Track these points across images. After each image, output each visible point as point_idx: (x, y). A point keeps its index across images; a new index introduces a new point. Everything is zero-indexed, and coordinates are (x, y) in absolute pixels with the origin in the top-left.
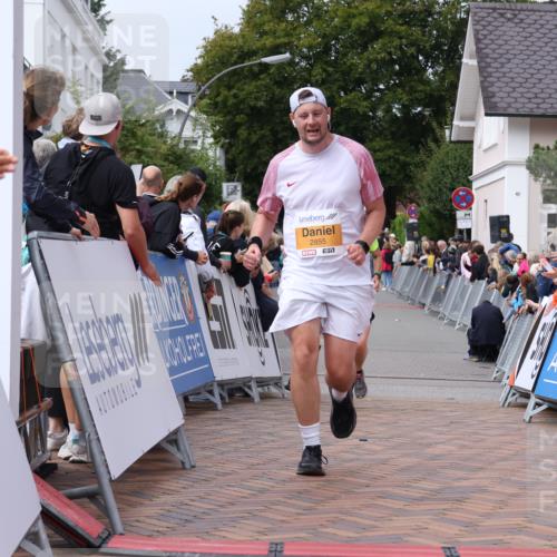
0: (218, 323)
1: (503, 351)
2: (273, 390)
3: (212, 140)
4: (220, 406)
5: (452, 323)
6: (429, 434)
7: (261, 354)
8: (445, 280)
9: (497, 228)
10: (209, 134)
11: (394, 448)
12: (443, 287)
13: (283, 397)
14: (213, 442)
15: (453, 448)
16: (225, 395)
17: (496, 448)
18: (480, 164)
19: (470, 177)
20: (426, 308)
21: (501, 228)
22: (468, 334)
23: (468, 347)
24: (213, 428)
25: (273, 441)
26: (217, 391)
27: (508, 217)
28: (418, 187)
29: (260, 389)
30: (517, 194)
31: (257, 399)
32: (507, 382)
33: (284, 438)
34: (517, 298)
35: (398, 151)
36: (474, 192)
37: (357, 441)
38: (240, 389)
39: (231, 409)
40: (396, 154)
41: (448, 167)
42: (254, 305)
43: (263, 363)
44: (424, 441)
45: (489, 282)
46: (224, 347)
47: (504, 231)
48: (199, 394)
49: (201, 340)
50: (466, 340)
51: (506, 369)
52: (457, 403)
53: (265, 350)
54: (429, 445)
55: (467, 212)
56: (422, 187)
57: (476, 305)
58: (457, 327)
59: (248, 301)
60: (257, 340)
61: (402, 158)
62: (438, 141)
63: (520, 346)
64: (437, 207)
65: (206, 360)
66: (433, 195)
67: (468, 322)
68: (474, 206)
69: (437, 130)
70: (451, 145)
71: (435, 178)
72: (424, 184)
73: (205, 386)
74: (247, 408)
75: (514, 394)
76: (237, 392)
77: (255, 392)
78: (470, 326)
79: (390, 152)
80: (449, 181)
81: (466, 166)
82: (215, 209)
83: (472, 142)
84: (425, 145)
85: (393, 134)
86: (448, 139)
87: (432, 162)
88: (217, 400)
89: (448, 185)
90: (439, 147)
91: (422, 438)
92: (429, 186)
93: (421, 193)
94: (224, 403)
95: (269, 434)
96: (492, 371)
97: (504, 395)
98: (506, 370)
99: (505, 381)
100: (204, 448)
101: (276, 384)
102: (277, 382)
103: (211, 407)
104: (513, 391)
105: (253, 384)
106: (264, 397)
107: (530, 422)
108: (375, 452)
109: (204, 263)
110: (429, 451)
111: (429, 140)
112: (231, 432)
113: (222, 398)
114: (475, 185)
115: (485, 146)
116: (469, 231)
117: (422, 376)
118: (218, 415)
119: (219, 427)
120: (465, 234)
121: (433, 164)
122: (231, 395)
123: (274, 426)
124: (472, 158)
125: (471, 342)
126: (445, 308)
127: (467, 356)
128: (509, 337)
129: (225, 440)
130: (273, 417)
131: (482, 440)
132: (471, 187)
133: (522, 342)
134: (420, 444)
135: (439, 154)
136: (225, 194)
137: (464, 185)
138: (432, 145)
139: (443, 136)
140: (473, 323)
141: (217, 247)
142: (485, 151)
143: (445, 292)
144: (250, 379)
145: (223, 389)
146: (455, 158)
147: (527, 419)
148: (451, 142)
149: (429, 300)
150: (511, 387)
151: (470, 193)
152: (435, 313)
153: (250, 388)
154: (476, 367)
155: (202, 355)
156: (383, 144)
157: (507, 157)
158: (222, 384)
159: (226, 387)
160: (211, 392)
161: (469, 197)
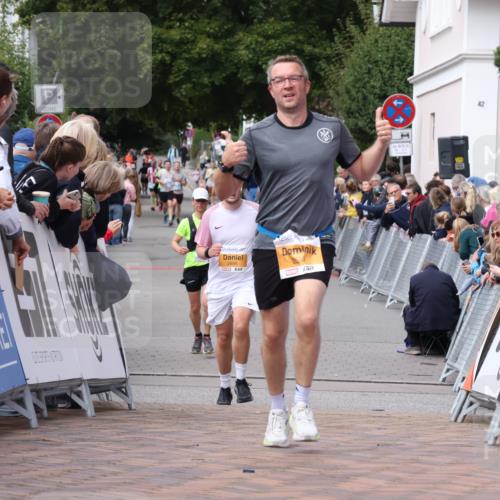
0: (31, 298)
1: (456, 340)
2: (115, 398)
3: (16, 18)
4: (34, 422)
5: (382, 298)
6: (345, 462)
7: (96, 344)
8: (371, 234)
9: (449, 155)
10: (12, 9)
11: (294, 483)
12: (368, 244)
13: (130, 409)
14: (23, 475)
15: (380, 482)
16: (43, 406)
17: (444, 482)
18: (424, 58)
19: (409, 79)
20: (343, 276)
21: (455, 156)
22: (405, 315)
23: (405, 334)
24: (25, 455)
25: (115, 474)
26: (29, 400)
27: (466, 139)
28: (331, 93)
29: (95, 397)
30: (480, 104)
31: (90, 412)
32: (462, 385)
33: (132, 469)
34: (479, 261)
35: (301, 37)
36: (415, 101)
37: (240, 473)
38: (65, 397)
39: (50, 427)
40: (298, 41)
41: (376, 62)
42: (85, 272)
43: (100, 358)
44: (339, 472)
45: (436, 238)
46: (40, 334)
47: (459, 160)
48: (3, 404)
49: (5, 323)
50: (402, 324)
51: (461, 365)
52: (389, 416)
53: (102, 339)
54: (346, 478)
55: (406, 131)
56: (337, 93)
57: (418, 270)
58: (388, 304)
59: (76, 266)
60: (89, 323)
61: (308, 48)
62: (361, 22)
63: (482, 333)
64: (360, 124)
65: (14, 353)
66: (354, 106)
67: (405, 297)
68: (415, 122)
69: (361, 7)
70: (381, 29)
71: (357, 80)
72: (341, 89)
73: (11, 393)
74: (75, 425)
75: (471, 404)
76: (60, 402)
77: (87, 402)
78: (407, 302)
79: (290, 40)
80: (378, 84)
81: (404, 63)
82: (24, 125)
83: (413, 25)
84: (342, 29)
85: (294, 11)
86: (377, 20)
87: (353, 56)
88: (30, 413)
89: (377, 91)
90: (363, 32)
91: (336, 468)
92: (348, 92)
93: (336, 103)
94: (41, 418)
95: (109, 463)
96: (440, 368)
97: (456, 405)
98: (461, 369)
99: (459, 384)
100: (9, 486)
101: (119, 389)
102: (120, 386)
103: (21, 423)
104: (469, 399)
105: (84, 389)
106: (100, 409)
107: (494, 445)
108: (267, 489)
109: (9, 206)
110: (346, 486)
111: (348, 23)
112: (52, 461)
113: (38, 410)
114: (417, 90)
115: (433, 31)
116: (407, 160)
117: (335, 376)
118: (31, 435)
119: (34, 454)
120: (401, 165)
121: (354, 57)
122: (51, 407)
123: (116, 452)
124: (413, 50)
125: (409, 326)
126: (371, 277)
127: (403, 347)
128: (465, 319)
129: (42, 472)
130: (115, 438)
131: (423, 471)
132: (410, 93)
133: (484, 328)
134: (333, 477)
135: (364, 43)
136: (38, 103)
137: (400, 91)
138: (353, 29)
139: (369, 16)
140: (412, 299)
141: (30, 183)
142: (432, 38)
143: (370, 252)
144: (80, 381)
145: (39, 397)
146: (388, 50)
147: (491, 442)
148: (382, 24)
149: (348, 263)
150: (468, 392)
151: (409, 103)
152: (357, 284)
153: (79, 394)
154: (417, 364)
155: (7, 346)
156: (278, 27)
157: (465, 49)
158: (37, 390)
159: (44, 394)
160: (21, 402)
161: (408, 109)
